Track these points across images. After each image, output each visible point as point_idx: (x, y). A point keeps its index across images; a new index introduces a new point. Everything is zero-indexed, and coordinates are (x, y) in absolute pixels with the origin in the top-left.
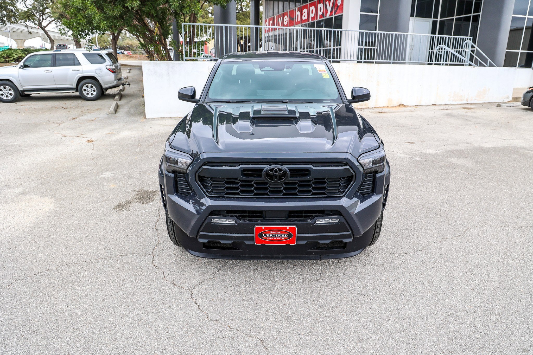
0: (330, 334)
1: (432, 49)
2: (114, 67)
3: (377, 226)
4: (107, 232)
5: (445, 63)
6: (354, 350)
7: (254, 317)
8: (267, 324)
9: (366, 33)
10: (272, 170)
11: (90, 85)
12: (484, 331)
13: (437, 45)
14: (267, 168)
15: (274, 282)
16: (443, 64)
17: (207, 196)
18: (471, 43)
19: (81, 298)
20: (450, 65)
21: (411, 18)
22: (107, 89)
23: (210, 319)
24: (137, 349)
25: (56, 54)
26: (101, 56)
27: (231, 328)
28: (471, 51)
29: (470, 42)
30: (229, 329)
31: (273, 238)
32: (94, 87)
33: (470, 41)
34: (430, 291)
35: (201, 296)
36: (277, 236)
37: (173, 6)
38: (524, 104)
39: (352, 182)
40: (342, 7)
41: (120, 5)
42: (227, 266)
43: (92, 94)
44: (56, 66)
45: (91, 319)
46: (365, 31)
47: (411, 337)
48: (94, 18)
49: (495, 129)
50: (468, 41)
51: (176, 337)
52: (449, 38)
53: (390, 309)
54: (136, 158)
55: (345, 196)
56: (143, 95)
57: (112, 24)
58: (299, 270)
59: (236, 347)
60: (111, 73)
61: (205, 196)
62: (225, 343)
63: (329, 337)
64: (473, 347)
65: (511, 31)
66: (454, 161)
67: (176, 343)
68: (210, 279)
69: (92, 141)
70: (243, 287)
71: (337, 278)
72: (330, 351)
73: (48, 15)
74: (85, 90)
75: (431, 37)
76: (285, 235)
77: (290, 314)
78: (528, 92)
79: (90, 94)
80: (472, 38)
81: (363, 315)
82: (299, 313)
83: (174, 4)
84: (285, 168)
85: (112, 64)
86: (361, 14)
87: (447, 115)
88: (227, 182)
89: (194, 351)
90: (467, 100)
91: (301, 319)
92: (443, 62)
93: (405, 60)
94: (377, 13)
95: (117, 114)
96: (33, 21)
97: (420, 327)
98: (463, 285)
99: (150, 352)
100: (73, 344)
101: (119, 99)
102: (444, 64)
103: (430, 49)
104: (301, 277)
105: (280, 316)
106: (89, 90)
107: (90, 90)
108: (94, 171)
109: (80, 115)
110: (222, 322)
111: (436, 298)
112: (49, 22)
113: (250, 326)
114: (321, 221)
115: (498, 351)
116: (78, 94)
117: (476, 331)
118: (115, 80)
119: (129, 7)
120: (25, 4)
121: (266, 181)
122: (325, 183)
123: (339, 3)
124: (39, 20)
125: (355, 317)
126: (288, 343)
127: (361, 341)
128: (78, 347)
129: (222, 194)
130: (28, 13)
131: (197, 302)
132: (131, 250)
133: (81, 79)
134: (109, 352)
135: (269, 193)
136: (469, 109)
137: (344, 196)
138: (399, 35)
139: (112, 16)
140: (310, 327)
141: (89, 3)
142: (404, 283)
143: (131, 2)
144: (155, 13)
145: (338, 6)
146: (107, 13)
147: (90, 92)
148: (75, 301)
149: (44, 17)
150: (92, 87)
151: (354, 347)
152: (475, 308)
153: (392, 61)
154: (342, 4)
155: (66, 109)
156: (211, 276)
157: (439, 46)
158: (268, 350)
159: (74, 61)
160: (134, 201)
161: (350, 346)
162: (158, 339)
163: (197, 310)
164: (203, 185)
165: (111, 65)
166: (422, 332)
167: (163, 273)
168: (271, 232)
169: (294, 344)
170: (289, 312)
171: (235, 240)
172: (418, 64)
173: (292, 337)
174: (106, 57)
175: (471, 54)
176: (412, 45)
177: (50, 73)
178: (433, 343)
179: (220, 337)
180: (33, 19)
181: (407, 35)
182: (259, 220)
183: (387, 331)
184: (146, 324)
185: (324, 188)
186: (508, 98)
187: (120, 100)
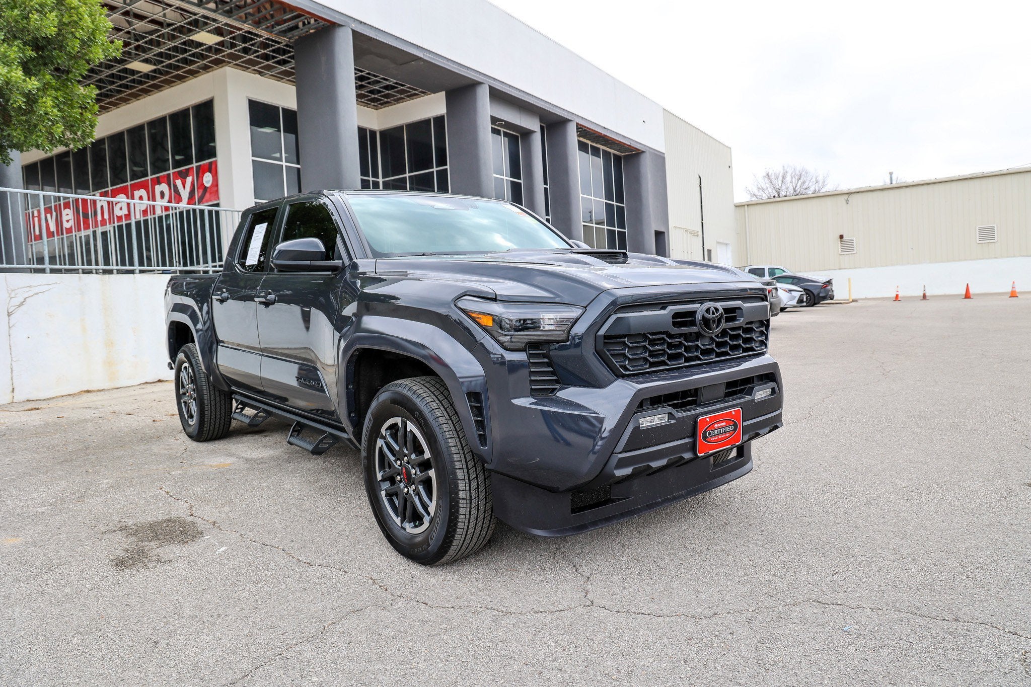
10: (708, 311)
14: (701, 308)
17: (619, 376)
36: (722, 431)
40: (215, 189)
76: (730, 428)
84: (719, 306)
88: (649, 343)
110: (726, 612)
121: (702, 332)
123: (207, 182)
129: (645, 367)
131: (635, 611)
135: (701, 356)
145: (206, 188)
154: (215, 183)
163: (659, 619)
168: (716, 426)
171: (671, 455)
182: (702, 405)
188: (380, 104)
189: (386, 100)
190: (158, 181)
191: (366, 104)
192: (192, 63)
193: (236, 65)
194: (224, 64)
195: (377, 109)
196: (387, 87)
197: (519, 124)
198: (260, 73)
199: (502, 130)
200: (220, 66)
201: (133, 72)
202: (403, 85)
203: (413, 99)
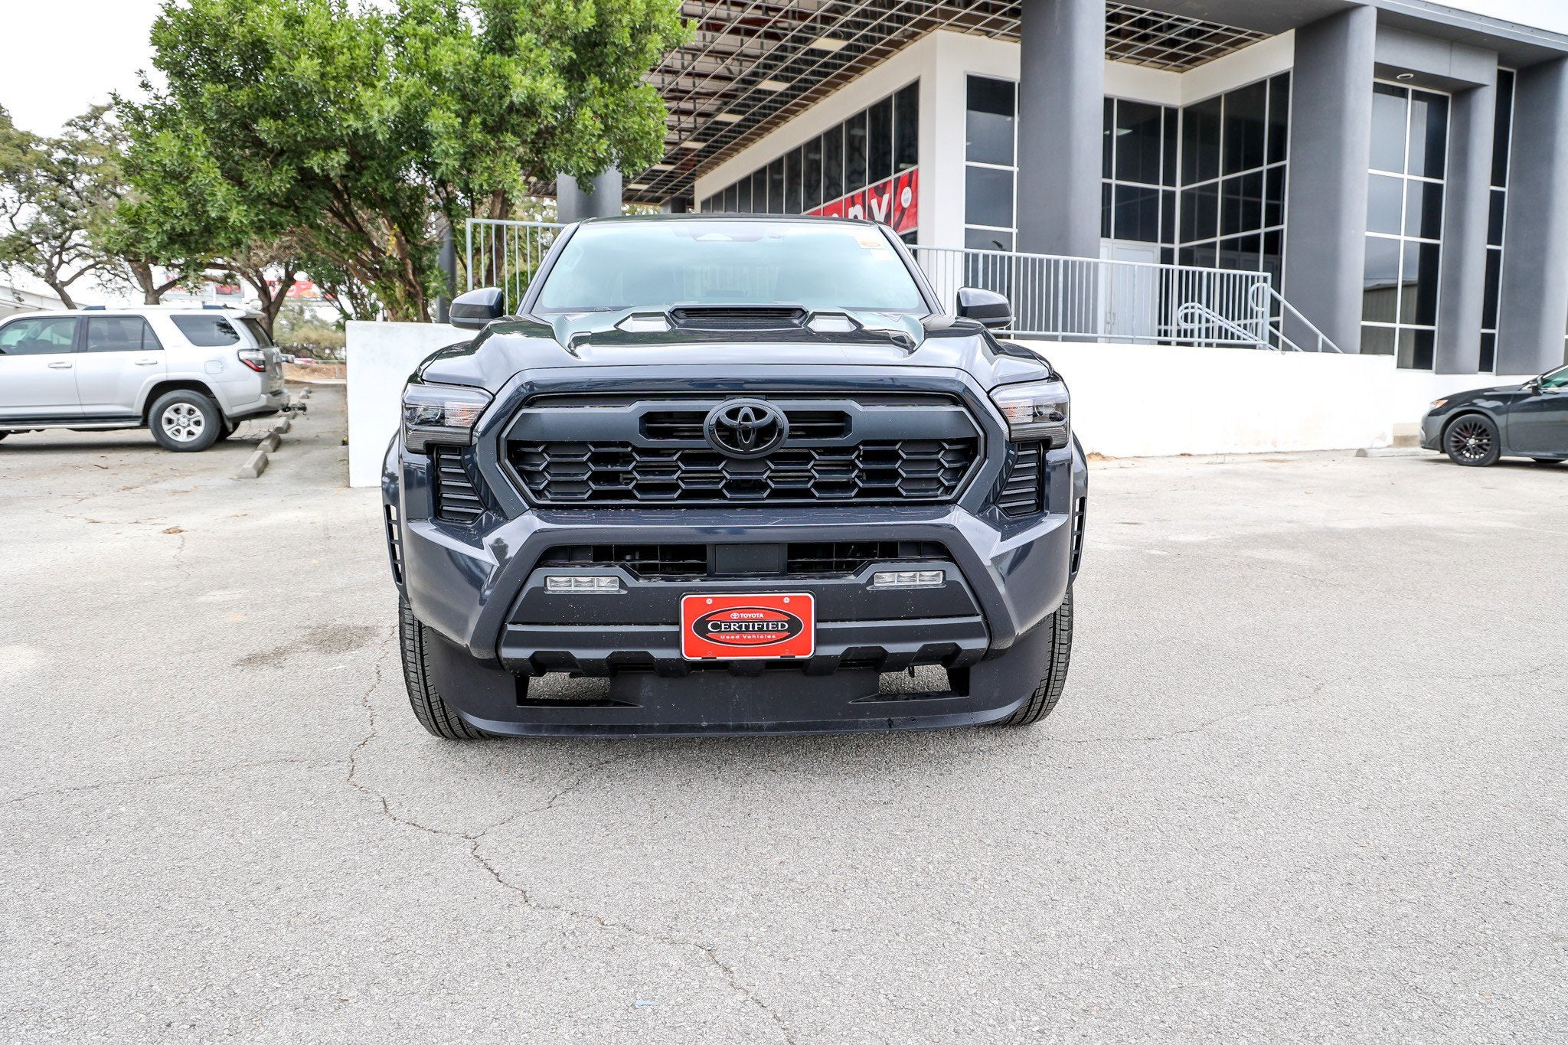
0: (935, 926)
1: (1166, 323)
2: (261, 356)
3: (1057, 641)
4: (205, 716)
5: (1204, 340)
6: (1019, 961)
7: (684, 894)
8: (727, 910)
9: (986, 257)
10: (733, 414)
11: (186, 406)
12: (1422, 898)
13: (1180, 304)
14: (716, 410)
15: (747, 811)
16: (1199, 345)
17: (532, 506)
18: (1268, 289)
19: (97, 867)
20: (1219, 346)
21: (1104, 240)
22: (236, 421)
23: (534, 904)
24: (279, 986)
25: (89, 317)
26: (225, 327)
27: (605, 923)
28: (1271, 324)
29: (1266, 288)
30: (600, 926)
31: (741, 637)
32: (198, 412)
33: (1264, 284)
34: (1239, 815)
35: (508, 850)
36: (753, 627)
37: (443, 168)
38: (1428, 445)
39: (978, 458)
40: (914, 210)
41: (289, 165)
42: (593, 781)
43: (190, 433)
44: (86, 350)
45: (126, 917)
46: (982, 252)
47: (1197, 922)
48: (213, 194)
49: (1360, 497)
50: (1261, 284)
51: (418, 952)
52: (1209, 274)
53: (1121, 861)
54: (314, 561)
55: (959, 503)
56: (345, 439)
57: (262, 217)
58: (822, 784)
59: (621, 970)
60: (253, 373)
61: (527, 507)
62: (584, 961)
63: (932, 934)
64: (1396, 938)
65: (1367, 291)
66: (1260, 554)
67: (416, 965)
68: (536, 810)
69: (181, 531)
70: (644, 827)
71: (945, 798)
72: (940, 966)
73: (77, 252)
74: (170, 421)
75: (1161, 270)
76: (777, 626)
77: (802, 884)
78: (1434, 413)
79: (184, 432)
80: (1269, 275)
81: (1036, 876)
82: (831, 880)
83: (446, 161)
84: (775, 409)
85: (255, 346)
86: (966, 229)
87: (1223, 473)
88: (596, 459)
89: (476, 984)
90: (1274, 444)
91: (836, 895)
92: (1199, 337)
93: (1095, 331)
94: (1011, 226)
95: (262, 479)
96: (29, 264)
97: (1221, 899)
98: (1334, 799)
99: (322, 992)
100: (47, 982)
101: (270, 448)
102: (1203, 344)
103: (1160, 324)
104: (832, 800)
105: (768, 888)
106: (183, 421)
107: (186, 420)
108: (180, 589)
109: (149, 480)
110: (574, 911)
111: (1261, 832)
112: (78, 270)
113: (669, 917)
114: (889, 578)
115: (1476, 944)
116: (147, 435)
117: (1398, 900)
118: (263, 393)
119: (315, 168)
120: (12, 222)
121: (717, 450)
122: (894, 457)
123: (906, 201)
124: (49, 262)
125: (1013, 884)
126: (798, 953)
127: (1041, 939)
128: (67, 990)
129: (579, 496)
130: (20, 242)
131: (491, 864)
132: (279, 752)
133: (161, 388)
134: (177, 997)
135: (725, 491)
136: (1282, 461)
137: (954, 502)
138: (1074, 263)
139: (265, 193)
140: (869, 912)
141: (199, 153)
142: (1156, 803)
143: (323, 154)
144: (390, 192)
145: (903, 210)
146: (250, 185)
147: (184, 427)
148: (73, 877)
149: (65, 258)
150: (190, 412)
151: (1016, 954)
152: (1383, 849)
153: (1060, 333)
154: (914, 203)
155: (107, 468)
156: (544, 804)
157: (1184, 305)
158: (731, 972)
159: (143, 337)
160: (300, 648)
161: (1005, 951)
162: (355, 959)
163: (490, 883)
164: (521, 472)
165: (252, 350)
166: (1230, 909)
167: (384, 801)
168: (735, 616)
169: (819, 955)
170: (798, 878)
171: (620, 646)
172: (1132, 341)
173: (810, 937)
174: (240, 328)
175: (1270, 332)
176: (1111, 314)
177: (66, 370)
178: (1269, 934)
179: (569, 945)
180: (32, 261)
181: (1096, 265)
182: (695, 578)
183: (1119, 911)
184: (314, 923)
185: (894, 475)
186: (1382, 437)
187: (274, 451)
188: (1184, 62)
189: (1194, 55)
190: (852, 202)
191: (1161, 66)
192: (891, 31)
193: (950, 25)
194: (935, 26)
195: (1182, 72)
196: (1190, 33)
197: (1448, 75)
198: (987, 33)
199: (1411, 88)
200: (929, 30)
201: (823, 53)
202: (1217, 27)
203: (1240, 49)
